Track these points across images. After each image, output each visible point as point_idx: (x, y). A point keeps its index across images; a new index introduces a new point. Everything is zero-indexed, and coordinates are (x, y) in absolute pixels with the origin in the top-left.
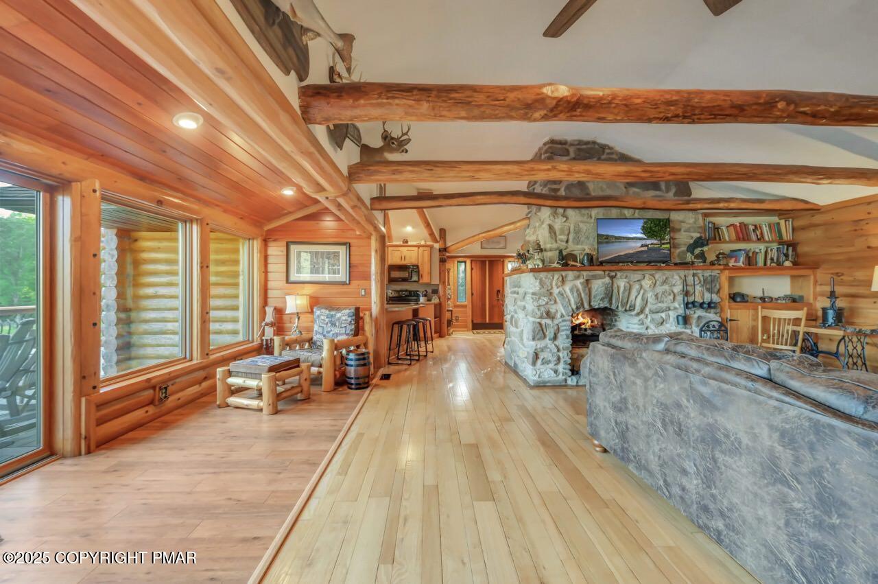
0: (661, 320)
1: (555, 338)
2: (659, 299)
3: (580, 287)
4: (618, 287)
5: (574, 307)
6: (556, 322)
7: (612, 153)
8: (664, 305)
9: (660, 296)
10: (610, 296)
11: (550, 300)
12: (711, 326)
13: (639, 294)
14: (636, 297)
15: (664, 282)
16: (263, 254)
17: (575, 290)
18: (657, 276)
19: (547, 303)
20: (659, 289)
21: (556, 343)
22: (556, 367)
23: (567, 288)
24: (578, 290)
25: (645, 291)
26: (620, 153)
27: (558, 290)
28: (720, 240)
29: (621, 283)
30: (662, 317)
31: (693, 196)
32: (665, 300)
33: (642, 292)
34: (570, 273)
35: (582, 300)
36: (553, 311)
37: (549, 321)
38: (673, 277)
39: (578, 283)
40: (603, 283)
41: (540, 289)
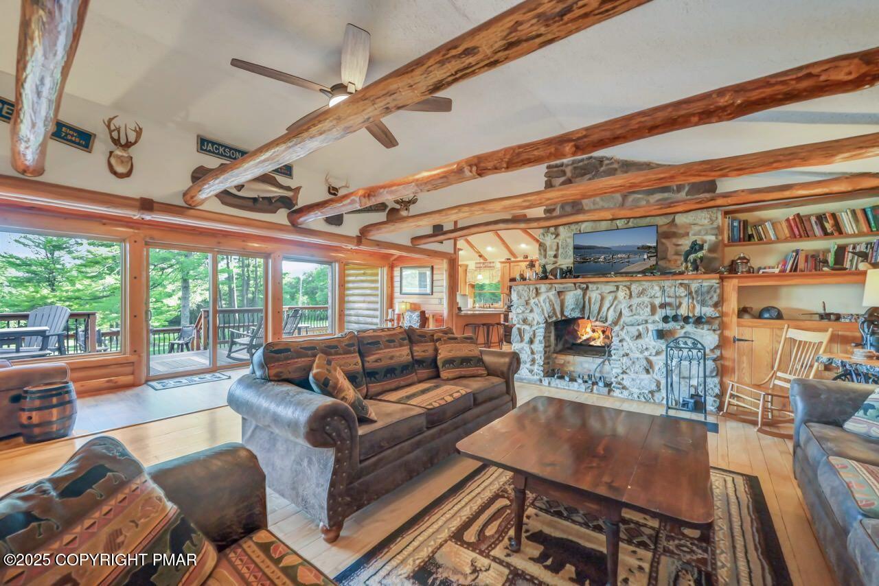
0: (636, 334)
1: (531, 342)
2: (634, 312)
3: (552, 298)
4: (590, 298)
5: (547, 316)
6: (534, 328)
7: (612, 163)
8: (640, 318)
9: (634, 308)
10: (581, 306)
11: (527, 309)
12: (680, 342)
13: (611, 306)
14: (609, 309)
15: (641, 294)
16: (389, 276)
17: (548, 300)
18: (633, 287)
19: (523, 312)
20: (635, 301)
21: (532, 346)
22: (532, 367)
23: (542, 298)
24: (550, 301)
25: (620, 302)
26: (622, 161)
27: (534, 301)
28: (761, 239)
29: (594, 295)
30: (638, 330)
31: (718, 191)
32: (641, 312)
33: (616, 302)
34: (543, 286)
35: (554, 309)
36: (530, 319)
37: (527, 327)
38: (652, 288)
39: (552, 294)
40: (574, 294)
41: (518, 299)
